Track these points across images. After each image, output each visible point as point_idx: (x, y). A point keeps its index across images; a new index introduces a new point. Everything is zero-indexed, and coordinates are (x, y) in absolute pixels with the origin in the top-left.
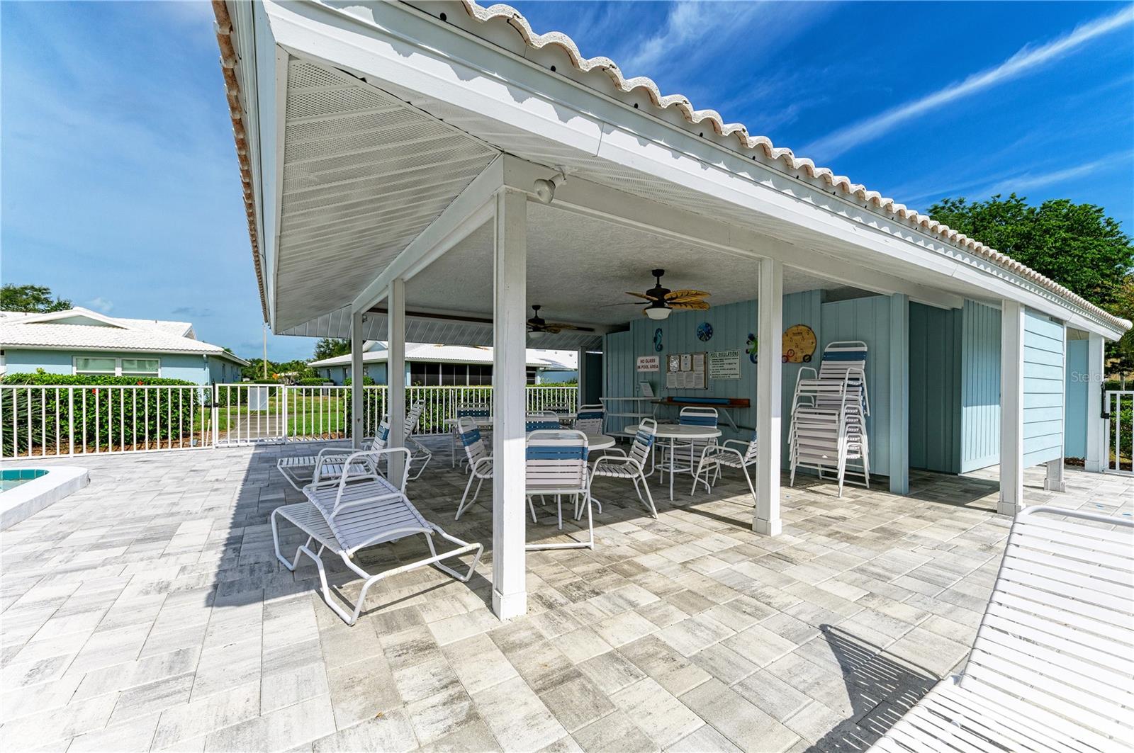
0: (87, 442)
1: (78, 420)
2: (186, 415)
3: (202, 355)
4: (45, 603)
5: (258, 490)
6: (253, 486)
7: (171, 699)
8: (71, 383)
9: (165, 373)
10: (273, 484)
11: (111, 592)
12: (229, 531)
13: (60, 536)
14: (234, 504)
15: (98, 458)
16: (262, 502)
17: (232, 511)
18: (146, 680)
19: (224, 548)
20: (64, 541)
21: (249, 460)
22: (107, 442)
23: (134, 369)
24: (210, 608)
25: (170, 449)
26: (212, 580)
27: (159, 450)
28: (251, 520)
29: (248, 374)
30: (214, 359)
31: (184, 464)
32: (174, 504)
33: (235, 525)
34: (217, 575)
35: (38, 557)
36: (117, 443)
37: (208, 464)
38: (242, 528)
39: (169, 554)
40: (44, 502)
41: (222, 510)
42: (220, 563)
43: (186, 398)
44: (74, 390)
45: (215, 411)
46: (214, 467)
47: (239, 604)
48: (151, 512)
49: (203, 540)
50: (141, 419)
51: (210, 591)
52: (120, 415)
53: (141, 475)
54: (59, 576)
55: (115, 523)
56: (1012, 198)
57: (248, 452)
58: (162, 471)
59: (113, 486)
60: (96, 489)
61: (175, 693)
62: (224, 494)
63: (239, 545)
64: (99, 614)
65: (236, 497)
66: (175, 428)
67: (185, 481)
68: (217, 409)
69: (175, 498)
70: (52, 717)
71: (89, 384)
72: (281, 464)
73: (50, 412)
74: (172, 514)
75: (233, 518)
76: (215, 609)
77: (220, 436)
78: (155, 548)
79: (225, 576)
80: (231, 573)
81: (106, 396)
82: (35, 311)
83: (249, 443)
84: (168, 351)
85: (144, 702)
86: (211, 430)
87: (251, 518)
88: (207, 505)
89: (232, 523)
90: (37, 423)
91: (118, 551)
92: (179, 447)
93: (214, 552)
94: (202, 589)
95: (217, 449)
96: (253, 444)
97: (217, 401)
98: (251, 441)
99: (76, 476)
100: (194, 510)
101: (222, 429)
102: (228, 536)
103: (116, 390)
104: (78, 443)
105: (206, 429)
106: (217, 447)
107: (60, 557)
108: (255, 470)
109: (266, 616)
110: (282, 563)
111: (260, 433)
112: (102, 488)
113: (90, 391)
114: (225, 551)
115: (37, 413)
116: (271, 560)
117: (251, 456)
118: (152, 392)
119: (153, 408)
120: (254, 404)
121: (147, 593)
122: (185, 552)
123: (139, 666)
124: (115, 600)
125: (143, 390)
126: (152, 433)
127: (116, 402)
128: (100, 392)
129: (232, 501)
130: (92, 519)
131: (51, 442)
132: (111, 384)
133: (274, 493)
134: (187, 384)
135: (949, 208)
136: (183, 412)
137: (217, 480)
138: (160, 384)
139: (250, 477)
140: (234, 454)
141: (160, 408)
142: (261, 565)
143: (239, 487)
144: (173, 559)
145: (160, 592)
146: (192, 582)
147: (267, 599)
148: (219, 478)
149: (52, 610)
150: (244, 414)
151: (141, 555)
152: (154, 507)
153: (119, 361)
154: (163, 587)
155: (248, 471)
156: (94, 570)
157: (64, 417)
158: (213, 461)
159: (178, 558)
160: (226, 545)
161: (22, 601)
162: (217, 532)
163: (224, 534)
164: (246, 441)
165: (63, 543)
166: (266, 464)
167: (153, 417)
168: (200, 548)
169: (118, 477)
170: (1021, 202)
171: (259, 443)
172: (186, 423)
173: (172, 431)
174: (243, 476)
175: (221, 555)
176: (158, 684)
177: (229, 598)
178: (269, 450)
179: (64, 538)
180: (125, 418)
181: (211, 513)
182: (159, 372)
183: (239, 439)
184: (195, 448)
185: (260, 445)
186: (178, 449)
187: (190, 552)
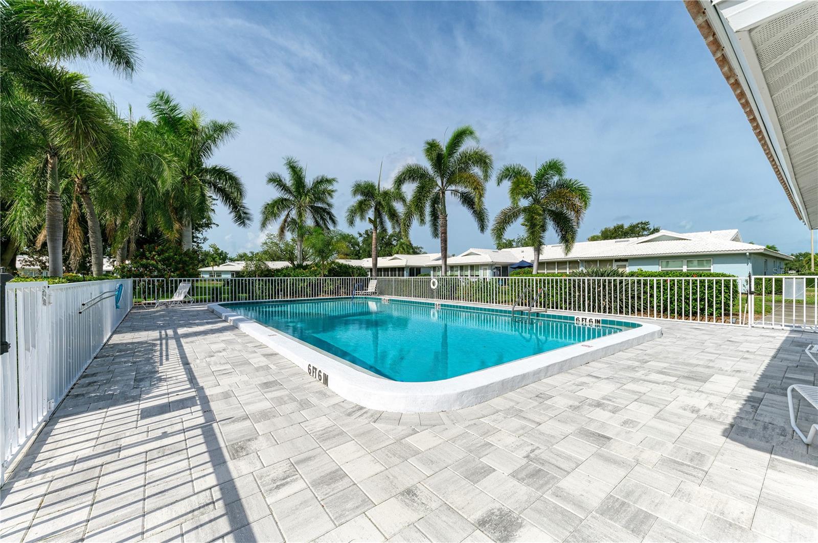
0: (663, 313)
1: (658, 297)
2: (727, 299)
3: (746, 253)
4: (634, 392)
5: (786, 367)
6: (780, 363)
7: (690, 477)
8: (655, 277)
9: (715, 268)
10: (800, 366)
11: (665, 400)
12: (751, 391)
13: (644, 361)
14: (760, 372)
15: (669, 322)
16: (787, 378)
17: (757, 378)
18: (677, 457)
19: (744, 402)
20: (646, 364)
21: (781, 341)
22: (674, 313)
23: (695, 266)
24: (725, 438)
25: (714, 323)
26: (730, 420)
27: (706, 322)
28: (772, 390)
29: (794, 267)
30: (755, 256)
31: (723, 335)
32: (711, 360)
33: (756, 389)
34: (735, 418)
35: (633, 369)
36: (680, 314)
37: (743, 338)
38: (763, 393)
39: (702, 392)
40: (640, 340)
41: (748, 375)
42: (738, 411)
43: (727, 286)
44: (657, 280)
45: (751, 298)
46: (746, 341)
47: (749, 446)
48: (694, 362)
49: (729, 391)
50: (695, 300)
51: (727, 427)
52: (681, 296)
53: (692, 337)
54: (641, 382)
55: (673, 362)
57: (782, 335)
58: (706, 337)
59: (675, 340)
60: (666, 340)
61: (692, 475)
62: (752, 363)
63: (758, 405)
64: (657, 409)
65: (763, 368)
66: (719, 309)
67: (722, 347)
68: (753, 296)
69: (713, 357)
70: (630, 447)
71: (665, 277)
72: (810, 349)
73: (645, 293)
74: (709, 367)
75: (756, 383)
76: (728, 440)
77: (756, 319)
78: (694, 385)
79: (741, 422)
80: (746, 422)
81: (674, 284)
82: (643, 235)
83: (783, 327)
84: (718, 253)
85: (674, 469)
86: (747, 312)
87: (773, 388)
88: (737, 367)
89: (754, 387)
90: (639, 298)
91: (673, 379)
92: (721, 322)
93: (735, 402)
94: (721, 423)
95: (753, 329)
96: (789, 328)
97: (753, 289)
98: (785, 326)
99: (655, 330)
100: (726, 369)
101: (758, 312)
102: (749, 395)
103: (680, 280)
104: (659, 312)
105: (743, 312)
106: (753, 327)
107: (643, 372)
108: (786, 350)
109: (771, 466)
110: (797, 434)
111: (796, 320)
112: (668, 340)
113: (665, 281)
114: (745, 404)
115: (639, 293)
116: (786, 427)
117: (784, 338)
118: (702, 282)
119: (703, 293)
120: (789, 293)
121: (685, 410)
122: (714, 394)
123: (674, 448)
124: (666, 405)
125: (696, 280)
126: (702, 310)
127: (680, 288)
128: (670, 282)
129: (757, 371)
130: (660, 357)
131: (645, 310)
132: (677, 276)
133: (802, 374)
134: (729, 276)
136: (725, 297)
137: (748, 351)
138: (709, 276)
139: (779, 355)
140: (768, 334)
141: (708, 293)
142: (775, 426)
143: (767, 361)
144: (704, 396)
145: (692, 412)
146: (715, 416)
147: (775, 454)
148: (750, 350)
149: (636, 397)
150: (779, 302)
151: (685, 386)
152: (698, 359)
153: (685, 261)
154: (695, 410)
155: (779, 350)
156: (657, 385)
157: (652, 296)
158: (747, 337)
159: (708, 396)
160: (746, 400)
161: (625, 387)
162: (740, 389)
163: (747, 393)
164: (781, 325)
165: (645, 365)
166: (799, 348)
167: (702, 299)
168: (725, 396)
169: (678, 335)
171: (794, 328)
172: (727, 305)
173: (716, 310)
174: (772, 353)
175: (740, 406)
176: (683, 464)
177: (740, 437)
178: (804, 336)
179: (646, 362)
180: (685, 299)
181: (738, 374)
182: (712, 268)
183: (773, 323)
184: (733, 325)
185: (795, 331)
186: (721, 324)
187: (717, 395)
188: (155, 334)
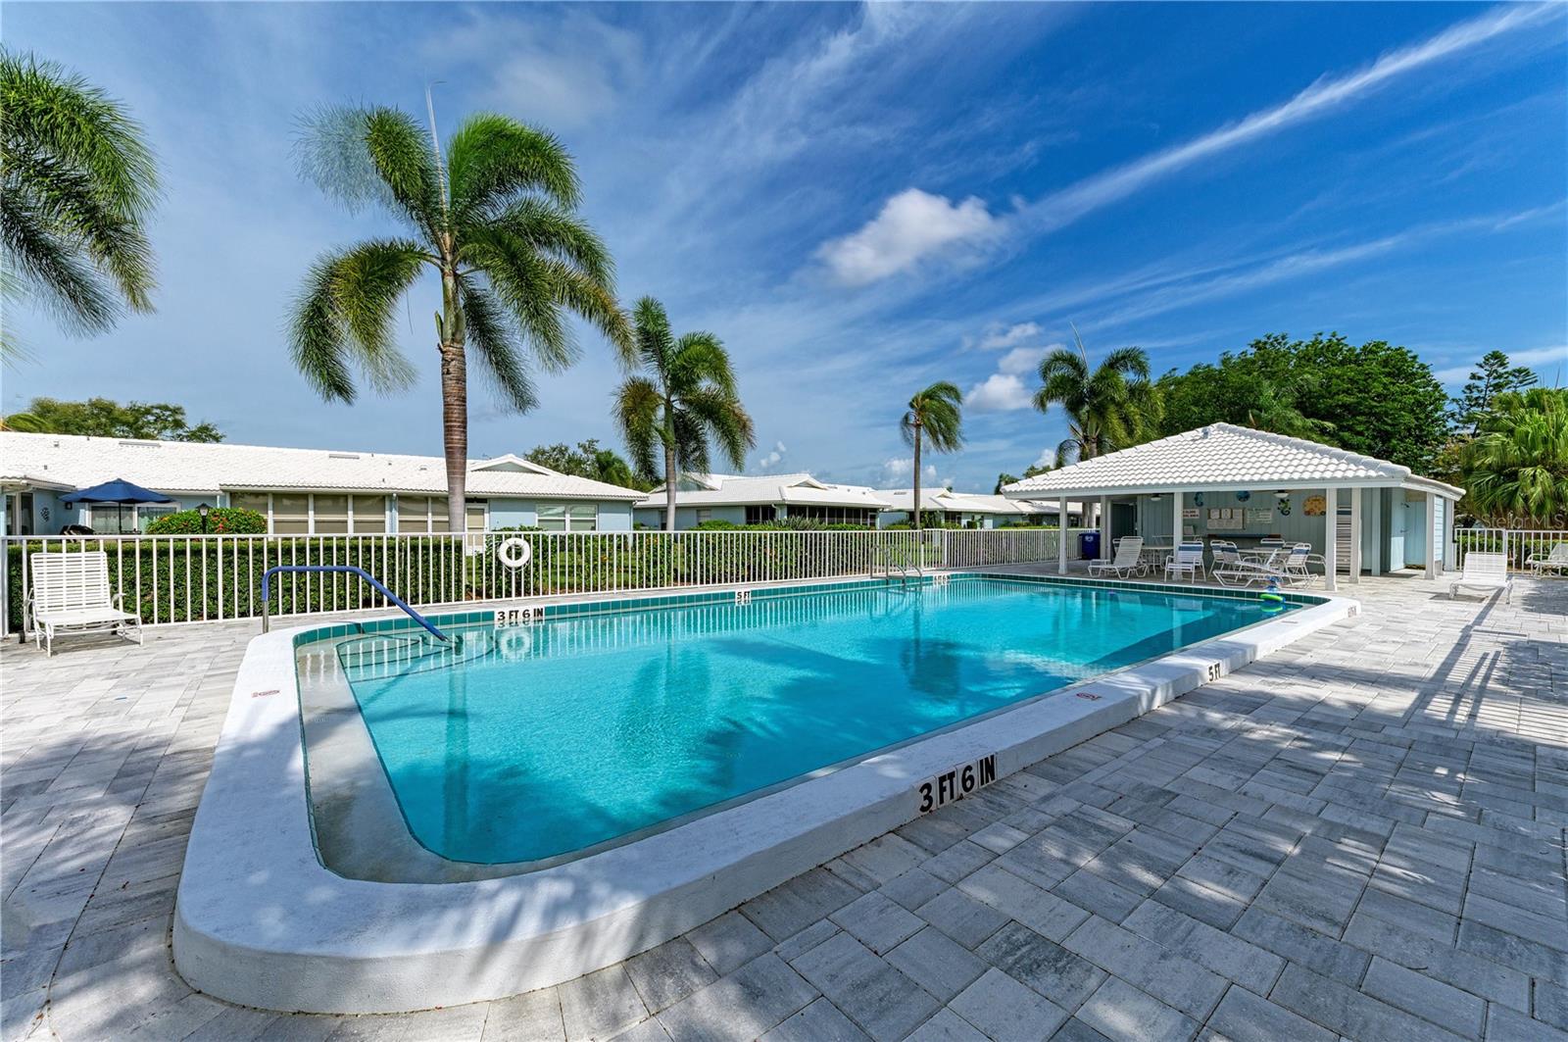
56: (1334, 336)
135: (1272, 344)
170: (1342, 341)
188: (1496, 717)
